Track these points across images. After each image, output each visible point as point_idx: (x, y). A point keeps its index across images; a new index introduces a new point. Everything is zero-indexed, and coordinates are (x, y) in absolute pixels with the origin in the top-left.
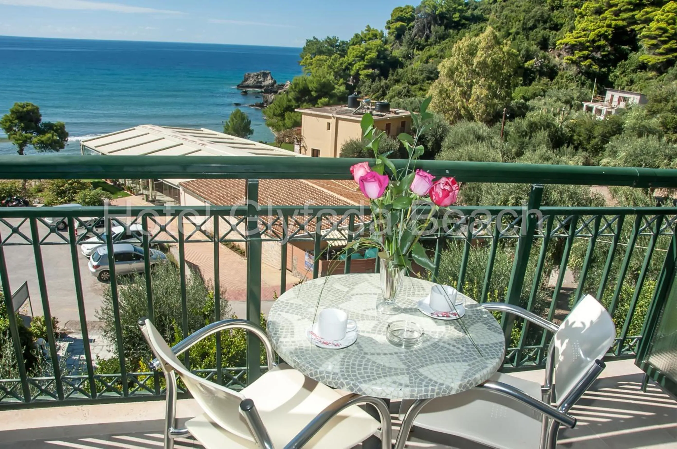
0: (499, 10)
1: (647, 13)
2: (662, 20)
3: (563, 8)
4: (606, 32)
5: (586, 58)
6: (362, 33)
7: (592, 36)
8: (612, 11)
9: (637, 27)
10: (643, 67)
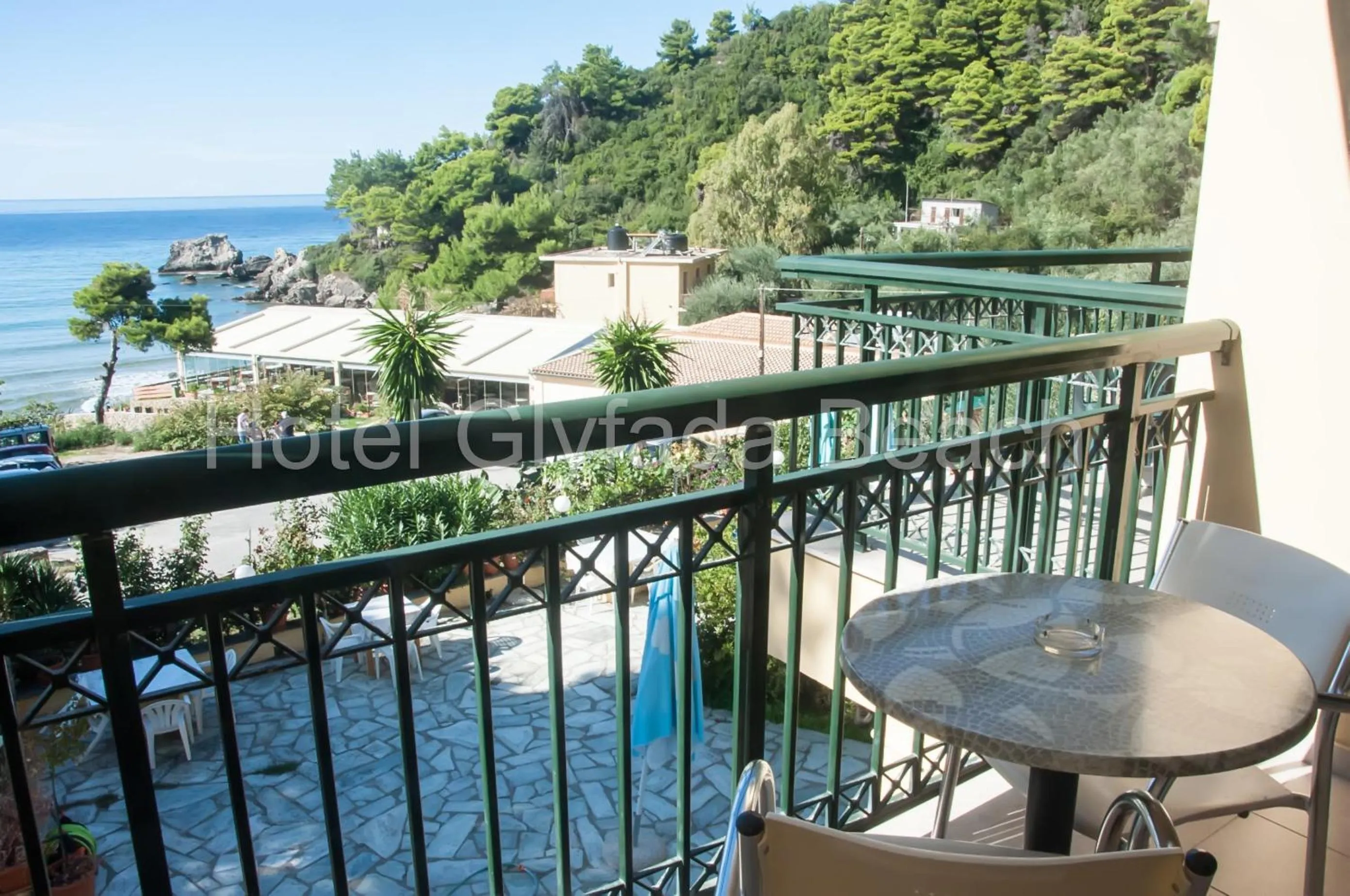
0: (687, 83)
1: (944, 79)
2: (970, 89)
3: (793, 75)
4: (889, 109)
5: (870, 153)
6: (435, 141)
7: (870, 116)
8: (887, 77)
9: (932, 101)
10: (955, 161)
